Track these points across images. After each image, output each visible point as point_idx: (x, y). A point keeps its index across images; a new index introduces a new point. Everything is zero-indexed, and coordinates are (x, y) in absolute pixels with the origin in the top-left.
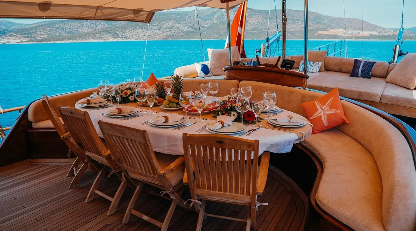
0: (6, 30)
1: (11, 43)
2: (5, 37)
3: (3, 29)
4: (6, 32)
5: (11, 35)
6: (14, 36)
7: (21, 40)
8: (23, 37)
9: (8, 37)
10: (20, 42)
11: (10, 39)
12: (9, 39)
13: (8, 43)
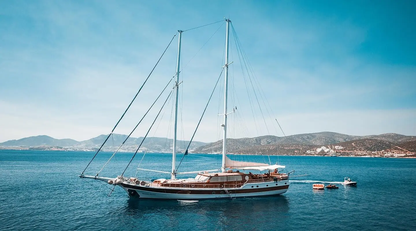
0: (392, 143)
1: (394, 157)
2: (390, 150)
3: (389, 142)
4: (392, 145)
5: (396, 149)
6: (399, 149)
7: (406, 154)
8: (409, 150)
9: (392, 150)
10: (405, 156)
11: (395, 152)
12: (393, 152)
13: (391, 156)
